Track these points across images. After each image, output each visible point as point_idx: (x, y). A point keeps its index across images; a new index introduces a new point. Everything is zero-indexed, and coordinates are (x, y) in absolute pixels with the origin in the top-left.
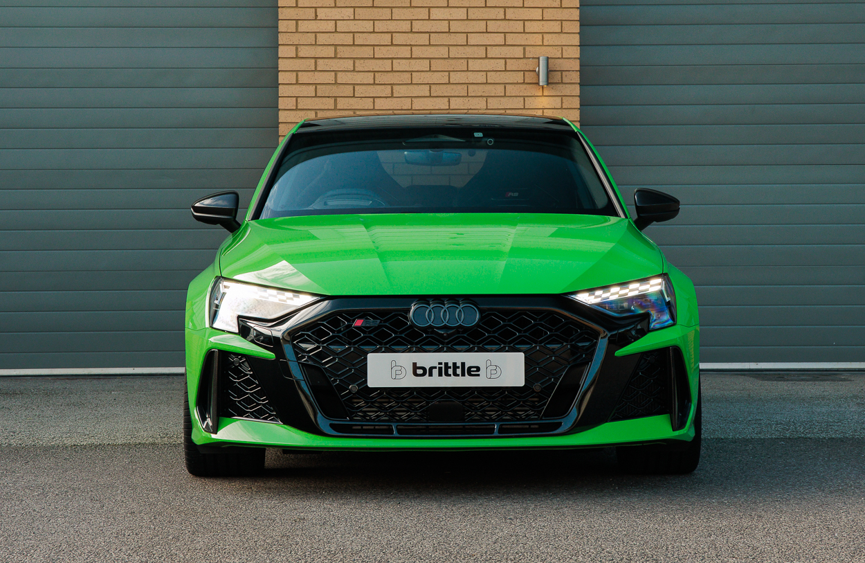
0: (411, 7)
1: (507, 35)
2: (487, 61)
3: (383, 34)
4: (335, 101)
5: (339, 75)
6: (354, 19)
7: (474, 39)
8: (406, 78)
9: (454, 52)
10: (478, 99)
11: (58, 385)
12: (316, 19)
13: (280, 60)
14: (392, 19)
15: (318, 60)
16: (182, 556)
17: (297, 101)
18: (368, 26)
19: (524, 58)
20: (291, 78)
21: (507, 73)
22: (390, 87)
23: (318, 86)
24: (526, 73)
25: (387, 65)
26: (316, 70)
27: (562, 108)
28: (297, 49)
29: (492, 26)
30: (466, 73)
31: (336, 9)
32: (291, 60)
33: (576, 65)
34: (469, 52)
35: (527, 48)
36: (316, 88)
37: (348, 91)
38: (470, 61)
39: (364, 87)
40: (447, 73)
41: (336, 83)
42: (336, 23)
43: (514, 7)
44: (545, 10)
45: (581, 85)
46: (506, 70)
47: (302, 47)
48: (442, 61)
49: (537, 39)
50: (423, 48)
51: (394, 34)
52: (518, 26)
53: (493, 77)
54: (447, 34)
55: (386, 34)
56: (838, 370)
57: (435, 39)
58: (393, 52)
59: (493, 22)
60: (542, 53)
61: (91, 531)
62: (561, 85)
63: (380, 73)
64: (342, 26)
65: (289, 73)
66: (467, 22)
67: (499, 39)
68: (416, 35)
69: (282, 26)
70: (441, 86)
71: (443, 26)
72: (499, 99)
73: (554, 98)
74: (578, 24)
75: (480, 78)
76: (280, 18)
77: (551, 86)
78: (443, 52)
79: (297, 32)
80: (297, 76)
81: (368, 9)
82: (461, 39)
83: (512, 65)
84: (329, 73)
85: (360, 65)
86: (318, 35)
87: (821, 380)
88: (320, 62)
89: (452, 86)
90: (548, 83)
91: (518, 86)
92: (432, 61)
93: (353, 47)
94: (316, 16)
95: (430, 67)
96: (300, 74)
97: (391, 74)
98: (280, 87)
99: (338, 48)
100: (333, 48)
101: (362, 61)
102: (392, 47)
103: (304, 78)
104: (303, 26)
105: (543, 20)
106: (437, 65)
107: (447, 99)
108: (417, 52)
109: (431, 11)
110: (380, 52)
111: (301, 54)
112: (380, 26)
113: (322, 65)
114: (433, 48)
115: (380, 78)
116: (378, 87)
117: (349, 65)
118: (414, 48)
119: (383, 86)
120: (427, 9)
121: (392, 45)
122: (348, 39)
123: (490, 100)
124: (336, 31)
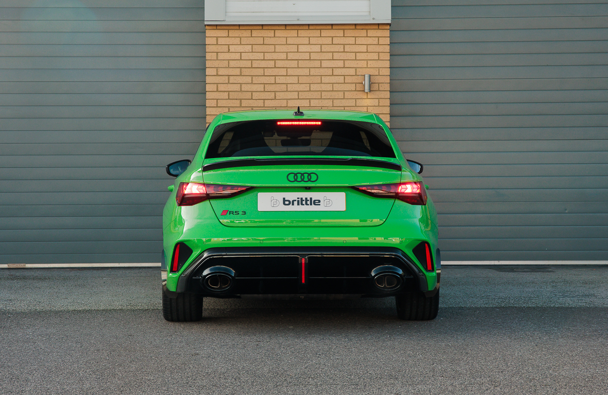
0: (287, 44)
1: (346, 61)
2: (333, 77)
3: (269, 61)
4: (241, 101)
5: (243, 85)
6: (252, 52)
7: (324, 64)
8: (284, 87)
9: (313, 72)
10: (327, 100)
11: (72, 274)
12: (229, 52)
13: (207, 77)
14: (275, 52)
15: (230, 77)
16: (121, 375)
17: (217, 101)
18: (261, 56)
19: (356, 75)
20: (214, 87)
21: (346, 85)
22: (274, 93)
23: (230, 93)
24: (357, 84)
25: (272, 80)
26: (229, 83)
27: (379, 106)
28: (217, 70)
29: (336, 56)
30: (321, 84)
31: (241, 46)
32: (214, 77)
33: (388, 80)
34: (322, 71)
35: (358, 69)
36: (229, 93)
37: (248, 95)
38: (322, 77)
39: (258, 93)
40: (309, 85)
41: (241, 91)
42: (241, 54)
43: (349, 44)
44: (369, 46)
45: (391, 92)
46: (344, 83)
47: (220, 69)
48: (306, 77)
49: (364, 64)
50: (294, 69)
51: (276, 61)
52: (352, 56)
53: (336, 87)
54: (309, 61)
55: (271, 61)
56: (548, 265)
57: (301, 64)
58: (275, 72)
59: (337, 53)
60: (367, 72)
61: (71, 361)
62: (378, 92)
63: (268, 85)
64: (244, 56)
65: (212, 85)
66: (321, 53)
67: (341, 64)
68: (290, 61)
69: (208, 56)
70: (305, 92)
71: (307, 56)
72: (340, 100)
73: (374, 100)
74: (389, 54)
75: (329, 87)
76: (207, 51)
77: (372, 92)
78: (306, 72)
79: (217, 59)
80: (217, 86)
81: (260, 46)
82: (317, 64)
83: (348, 79)
84: (237, 85)
85: (255, 80)
86: (230, 61)
87: (536, 272)
88: (231, 78)
89: (312, 93)
90: (370, 91)
91: (352, 92)
92: (300, 77)
93: (251, 69)
94: (229, 50)
95: (298, 81)
96: (219, 85)
97: (275, 85)
98: (207, 93)
99: (242, 69)
100: (239, 69)
101: (257, 77)
102: (275, 69)
103: (221, 88)
104: (221, 56)
105: (367, 52)
106: (302, 80)
107: (308, 100)
108: (290, 72)
109: (299, 47)
110: (268, 72)
111: (220, 73)
112: (268, 56)
113: (232, 79)
114: (300, 69)
115: (268, 88)
116: (267, 93)
117: (249, 79)
118: (288, 69)
119: (270, 93)
120: (297, 46)
121: (275, 67)
122: (249, 64)
123: (335, 101)
124: (241, 59)
